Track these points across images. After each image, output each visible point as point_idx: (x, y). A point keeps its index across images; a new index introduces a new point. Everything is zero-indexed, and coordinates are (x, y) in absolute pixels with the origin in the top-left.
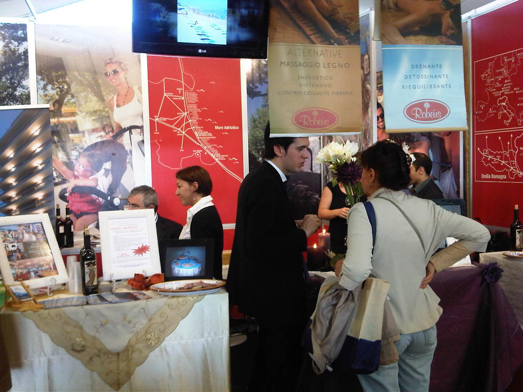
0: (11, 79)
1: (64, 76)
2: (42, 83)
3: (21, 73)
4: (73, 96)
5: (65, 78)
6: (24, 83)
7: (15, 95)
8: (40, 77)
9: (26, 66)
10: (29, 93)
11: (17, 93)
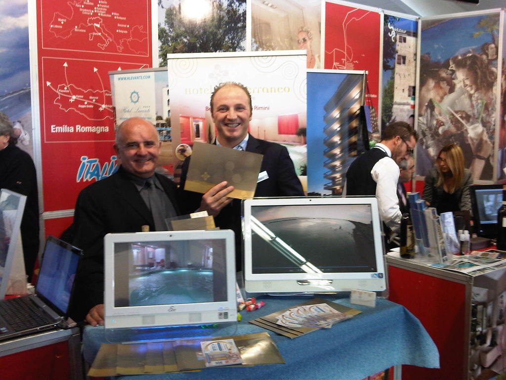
2: (255, 45)
6: (242, 44)
8: (254, 40)
9: (244, 27)
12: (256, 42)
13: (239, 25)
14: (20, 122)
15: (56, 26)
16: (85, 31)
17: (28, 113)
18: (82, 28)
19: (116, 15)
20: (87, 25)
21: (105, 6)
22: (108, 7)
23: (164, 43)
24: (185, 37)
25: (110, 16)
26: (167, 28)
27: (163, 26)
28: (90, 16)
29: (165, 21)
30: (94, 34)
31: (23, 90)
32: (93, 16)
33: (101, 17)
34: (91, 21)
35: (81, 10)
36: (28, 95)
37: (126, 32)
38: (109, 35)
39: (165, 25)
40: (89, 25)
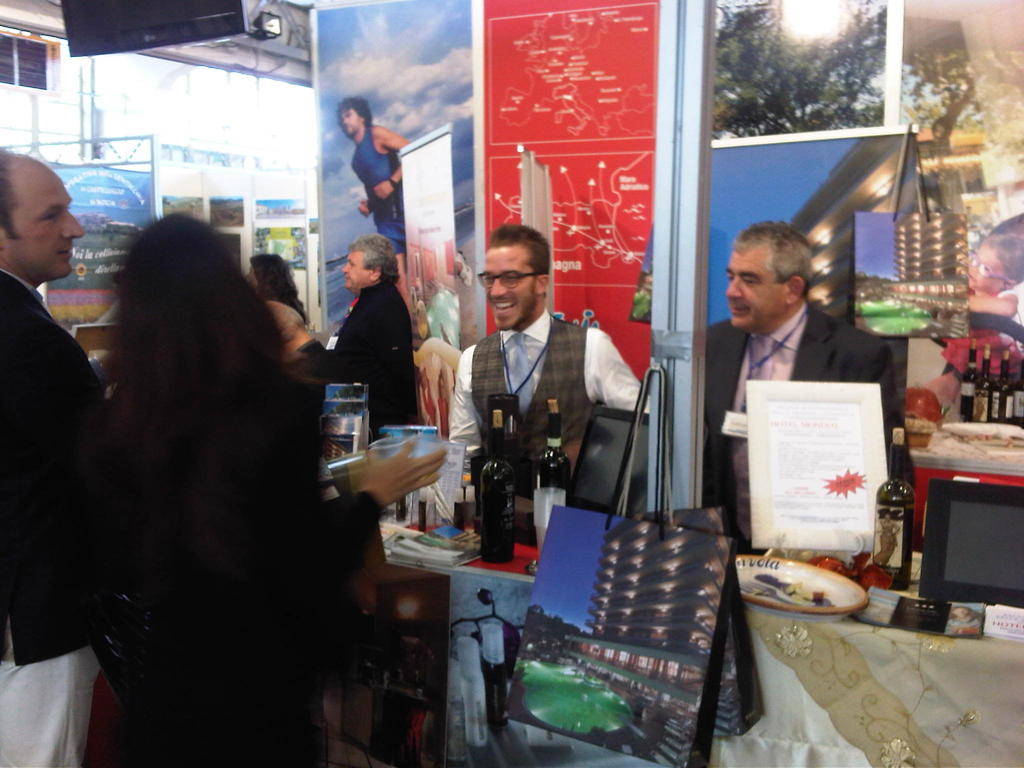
0: (849, 74)
1: (960, 63)
2: (913, 81)
3: (869, 62)
4: (978, 108)
5: (963, 67)
6: (874, 82)
7: (853, 111)
8: (908, 68)
9: (881, 46)
10: (882, 104)
11: (858, 106)
12: (914, 73)
13: (868, 42)
15: (511, 109)
16: (548, 110)
17: (470, 240)
18: (546, 105)
19: (599, 75)
20: (552, 99)
21: (579, 64)
22: (585, 63)
25: (589, 78)
28: (559, 84)
30: (563, 112)
31: (466, 207)
32: (562, 83)
33: (575, 82)
34: (557, 94)
35: (544, 77)
37: (615, 100)
38: (588, 111)
40: (556, 98)
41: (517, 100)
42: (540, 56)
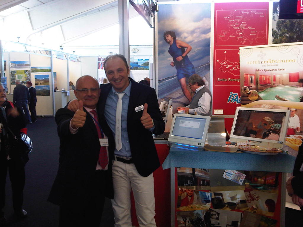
14: (205, 77)
15: (222, 36)
16: (235, 37)
17: (208, 73)
18: (234, 35)
19: (250, 28)
20: (236, 33)
21: (245, 24)
23: (275, 38)
24: (288, 34)
25: (247, 28)
26: (277, 30)
27: (275, 29)
28: (237, 30)
29: (276, 27)
30: (239, 37)
31: (207, 64)
32: (239, 30)
33: (242, 29)
34: (238, 32)
35: (233, 27)
36: (209, 66)
37: (255, 35)
38: (246, 37)
39: (276, 29)
40: (237, 33)
41: (225, 33)
42: (232, 22)
